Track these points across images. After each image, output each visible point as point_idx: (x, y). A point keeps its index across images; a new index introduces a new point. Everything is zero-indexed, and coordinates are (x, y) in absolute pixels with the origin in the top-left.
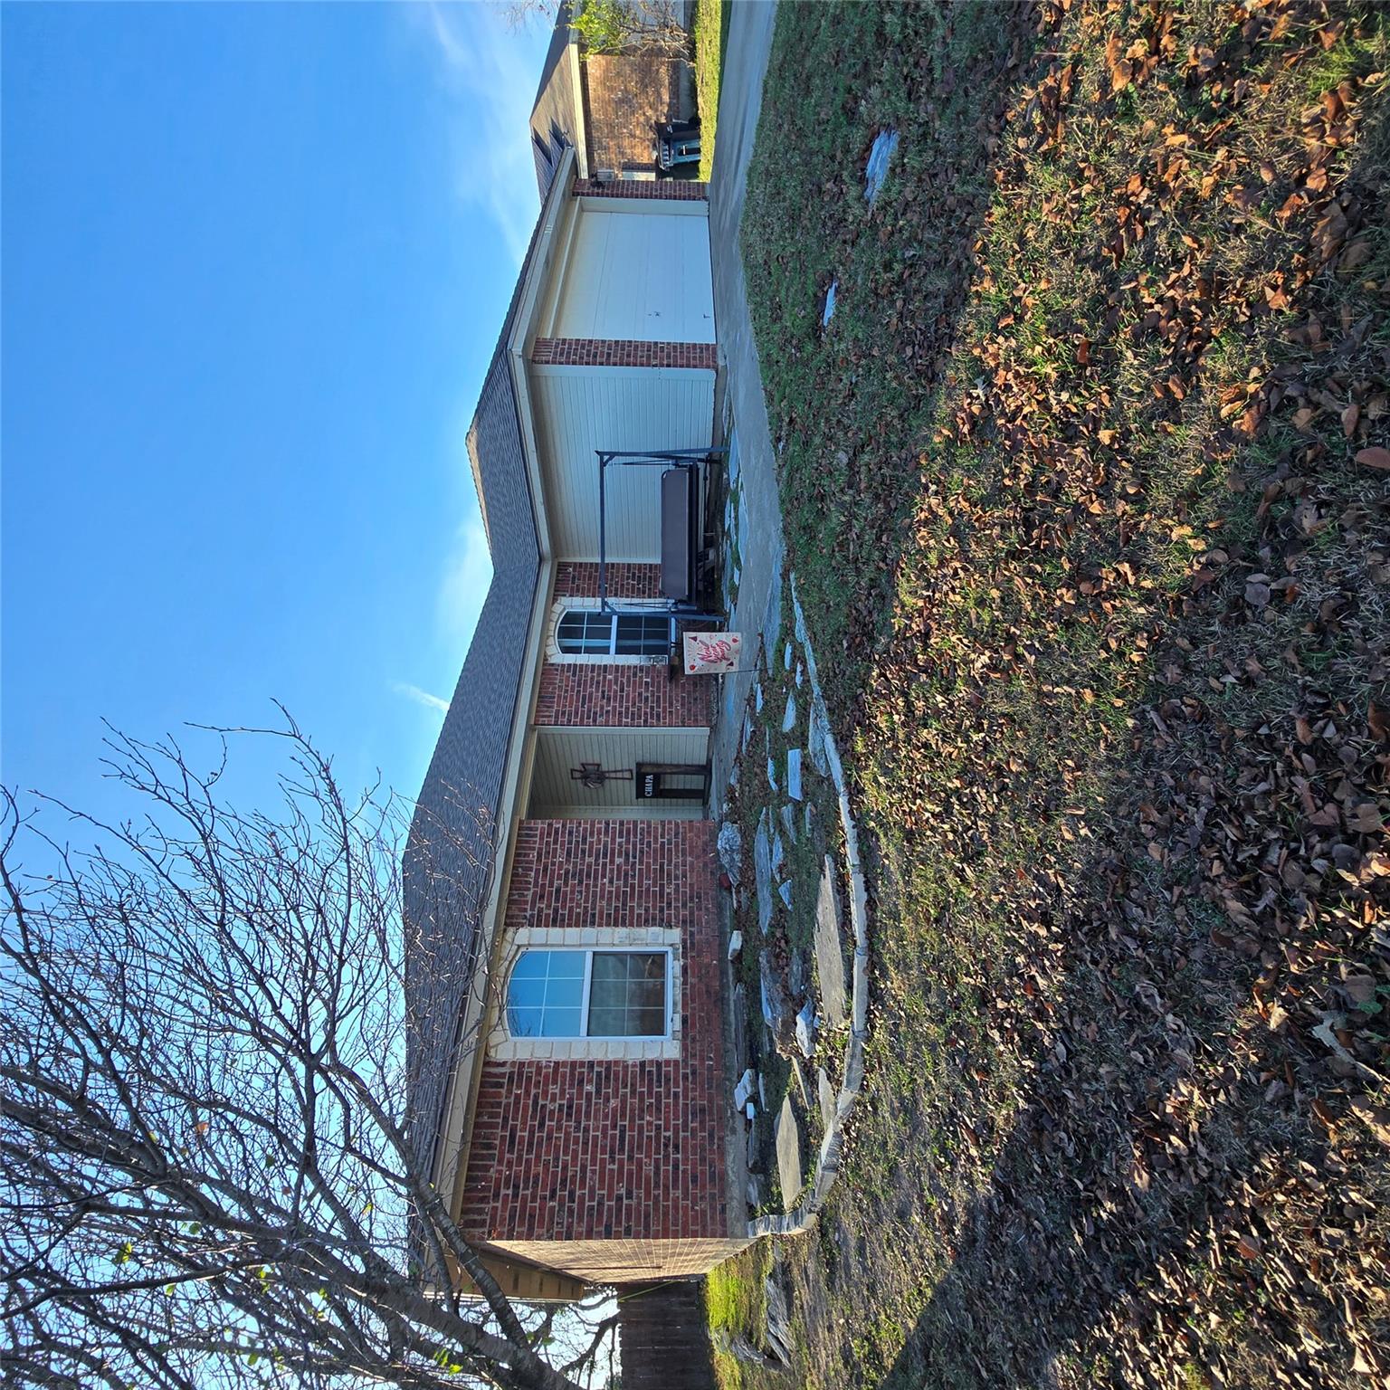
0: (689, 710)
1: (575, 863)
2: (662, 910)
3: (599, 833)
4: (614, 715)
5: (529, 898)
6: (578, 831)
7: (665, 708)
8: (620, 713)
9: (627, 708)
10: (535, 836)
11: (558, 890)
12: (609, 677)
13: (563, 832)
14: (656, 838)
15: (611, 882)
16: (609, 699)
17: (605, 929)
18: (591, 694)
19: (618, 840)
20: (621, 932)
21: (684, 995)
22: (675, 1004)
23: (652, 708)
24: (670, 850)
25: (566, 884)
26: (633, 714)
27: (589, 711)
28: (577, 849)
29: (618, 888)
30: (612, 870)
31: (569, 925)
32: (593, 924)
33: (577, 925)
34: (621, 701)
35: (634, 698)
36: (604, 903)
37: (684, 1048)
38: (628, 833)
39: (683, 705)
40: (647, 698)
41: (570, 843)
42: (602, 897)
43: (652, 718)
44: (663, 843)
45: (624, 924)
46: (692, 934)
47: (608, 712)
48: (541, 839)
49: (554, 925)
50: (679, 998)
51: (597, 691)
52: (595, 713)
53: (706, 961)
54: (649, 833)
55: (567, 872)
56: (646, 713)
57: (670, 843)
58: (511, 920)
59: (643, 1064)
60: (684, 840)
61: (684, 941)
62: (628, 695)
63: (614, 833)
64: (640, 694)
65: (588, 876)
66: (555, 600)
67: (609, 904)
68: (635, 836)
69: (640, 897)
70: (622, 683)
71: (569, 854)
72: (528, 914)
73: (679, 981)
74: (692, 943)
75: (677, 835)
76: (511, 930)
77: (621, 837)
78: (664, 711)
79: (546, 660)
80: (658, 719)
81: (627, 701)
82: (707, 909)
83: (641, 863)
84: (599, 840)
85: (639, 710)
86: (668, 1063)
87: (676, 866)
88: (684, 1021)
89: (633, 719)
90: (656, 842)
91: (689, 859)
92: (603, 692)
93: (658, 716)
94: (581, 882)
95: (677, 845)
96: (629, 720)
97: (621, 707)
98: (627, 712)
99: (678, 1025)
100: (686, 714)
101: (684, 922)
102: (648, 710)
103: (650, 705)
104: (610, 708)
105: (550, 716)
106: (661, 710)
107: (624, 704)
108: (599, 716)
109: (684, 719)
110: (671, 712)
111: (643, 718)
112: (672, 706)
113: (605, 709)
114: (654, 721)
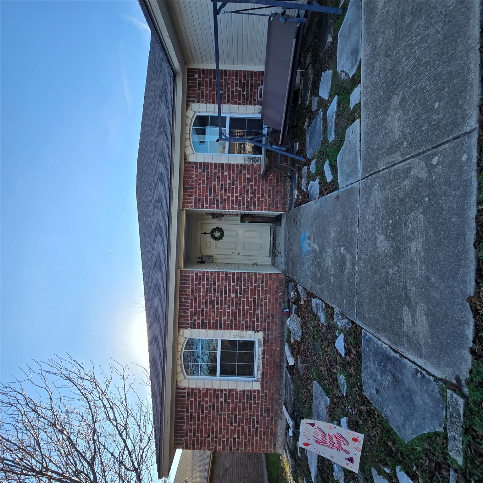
0: (273, 200)
1: (211, 296)
2: (254, 323)
3: (222, 280)
4: (229, 203)
5: (189, 314)
6: (211, 278)
7: (258, 198)
8: (232, 201)
9: (236, 197)
10: (189, 280)
11: (203, 311)
12: (225, 173)
13: (203, 279)
14: (252, 284)
15: (229, 307)
16: (225, 191)
17: (226, 331)
18: (215, 186)
19: (232, 284)
20: (235, 332)
21: (263, 363)
22: (258, 367)
23: (251, 197)
24: (259, 290)
25: (206, 307)
26: (240, 202)
27: (214, 199)
28: (211, 288)
29: (232, 310)
30: (229, 301)
31: (209, 329)
32: (220, 328)
33: (213, 329)
34: (233, 193)
35: (240, 190)
36: (226, 318)
37: (262, 385)
38: (237, 280)
39: (269, 196)
40: (248, 191)
41: (207, 285)
42: (225, 315)
43: (251, 205)
44: (255, 286)
45: (235, 329)
46: (268, 335)
47: (225, 200)
48: (192, 282)
49: (202, 328)
50: (261, 362)
51: (218, 185)
52: (218, 201)
53: (274, 348)
54: (248, 280)
55: (207, 301)
56: (247, 202)
57: (259, 286)
58: (181, 325)
59: (244, 391)
60: (266, 285)
61: (264, 338)
62: (237, 187)
63: (230, 279)
64: (244, 187)
65: (217, 304)
66: (188, 106)
67: (228, 319)
68: (241, 282)
69: (243, 315)
70: (233, 178)
71: (207, 291)
72: (189, 322)
73: (261, 357)
74: (268, 340)
75: (263, 281)
76: (182, 330)
77: (234, 282)
78: (258, 201)
79: (186, 159)
80: (255, 206)
81: (236, 193)
82: (276, 323)
83: (244, 297)
84: (222, 283)
85: (244, 199)
86: (255, 391)
87: (262, 299)
88: (263, 374)
89: (240, 206)
90: (252, 286)
91: (268, 296)
92: (222, 185)
93: (255, 203)
94: (214, 307)
95: (262, 288)
96: (238, 206)
97: (233, 196)
98: (236, 201)
99: (260, 376)
100: (271, 202)
101: (265, 329)
102: (249, 199)
103: (250, 195)
104: (226, 197)
105: (191, 203)
106: (256, 199)
107: (235, 194)
108: (220, 203)
109: (270, 206)
110: (262, 201)
111: (245, 205)
112: (263, 196)
113: (224, 197)
114: (252, 207)
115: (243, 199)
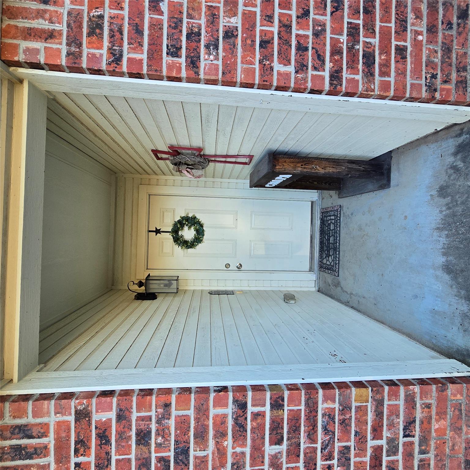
0: (447, 50)
3: (221, 434)
4: (249, 48)
6: (163, 432)
7: (385, 35)
8: (266, 43)
9: (286, 27)
10: (42, 451)
13: (122, 436)
14: (361, 439)
19: (269, 450)
23: (353, 31)
26: (302, 48)
27: (176, 24)
38: (295, 429)
39: (432, 29)
41: (144, 465)
43: (352, 66)
44: (378, 450)
47: (230, 34)
48: (62, 458)
52: (193, 36)
54: (345, 424)
56: (336, 51)
57: (393, 451)
60: (424, 440)
63: (259, 430)
68: (312, 437)
75: (409, 424)
78: (385, 48)
80: (369, 74)
81: (285, 3)
85: (319, 34)
89: (301, 67)
90: (361, 450)
93: (369, 59)
95: (408, 455)
96: (291, 69)
97: (269, 18)
98: (285, 42)
100: (438, 60)
102: (344, 38)
103: (346, 20)
104: (237, 21)
105: (50, 35)
106: (376, 41)
107: (277, 11)
108: (207, 47)
109: (434, 76)
110: (401, 51)
111: (328, 65)
112: (405, 30)
113: (223, 22)
114: (359, 77)
115: (316, 34)
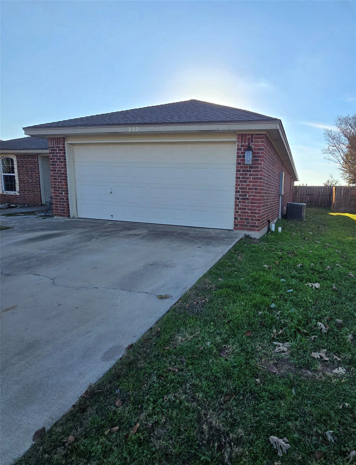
1: (29, 170)
2: (22, 191)
3: (36, 175)
5: (22, 160)
11: (24, 166)
15: (26, 179)
17: (18, 177)
21: (9, 195)
24: (34, 193)
25: (25, 168)
28: (32, 170)
29: (25, 180)
30: (28, 179)
31: (18, 170)
32: (18, 175)
33: (18, 171)
36: (22, 177)
38: (37, 183)
41: (33, 168)
42: (23, 177)
45: (19, 182)
46: (18, 197)
48: (34, 161)
49: (18, 166)
50: (9, 194)
53: (14, 200)
54: (37, 188)
55: (27, 168)
58: (17, 155)
61: (17, 195)
63: (37, 179)
65: (27, 173)
69: (24, 186)
71: (31, 168)
72: (19, 160)
73: (10, 194)
74: (17, 197)
75: (38, 195)
76: (15, 156)
77: (36, 181)
82: (23, 201)
83: (31, 186)
84: (34, 175)
87: (31, 194)
90: (35, 190)
91: (32, 197)
94: (26, 171)
95: (35, 195)
99: (5, 193)
101: (20, 196)
